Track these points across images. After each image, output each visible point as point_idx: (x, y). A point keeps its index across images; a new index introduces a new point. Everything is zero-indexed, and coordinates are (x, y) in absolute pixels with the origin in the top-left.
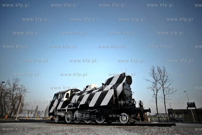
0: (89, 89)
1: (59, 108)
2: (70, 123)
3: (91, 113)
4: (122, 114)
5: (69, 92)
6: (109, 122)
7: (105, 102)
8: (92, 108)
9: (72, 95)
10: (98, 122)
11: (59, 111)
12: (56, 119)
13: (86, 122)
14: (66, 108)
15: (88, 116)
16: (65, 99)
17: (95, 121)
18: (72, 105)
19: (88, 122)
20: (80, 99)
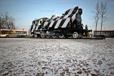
0: (54, 18)
1: (37, 29)
2: (44, 38)
3: (56, 32)
5: (42, 20)
6: (66, 37)
7: (64, 26)
8: (56, 29)
9: (44, 22)
10: (60, 37)
11: (37, 31)
12: (36, 36)
13: (53, 37)
14: (41, 29)
15: (54, 34)
16: (39, 24)
17: (58, 37)
18: (44, 27)
19: (54, 37)
20: (49, 24)
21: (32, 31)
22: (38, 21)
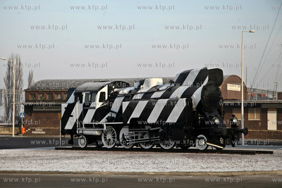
3: (151, 133)
4: (199, 136)
5: (105, 90)
7: (173, 118)
10: (164, 147)
11: (88, 126)
12: (82, 142)
13: (144, 147)
14: (103, 121)
15: (146, 137)
16: (98, 104)
17: (158, 145)
18: (114, 115)
19: (147, 147)
20: (131, 109)
21: (69, 126)
22: (94, 92)
